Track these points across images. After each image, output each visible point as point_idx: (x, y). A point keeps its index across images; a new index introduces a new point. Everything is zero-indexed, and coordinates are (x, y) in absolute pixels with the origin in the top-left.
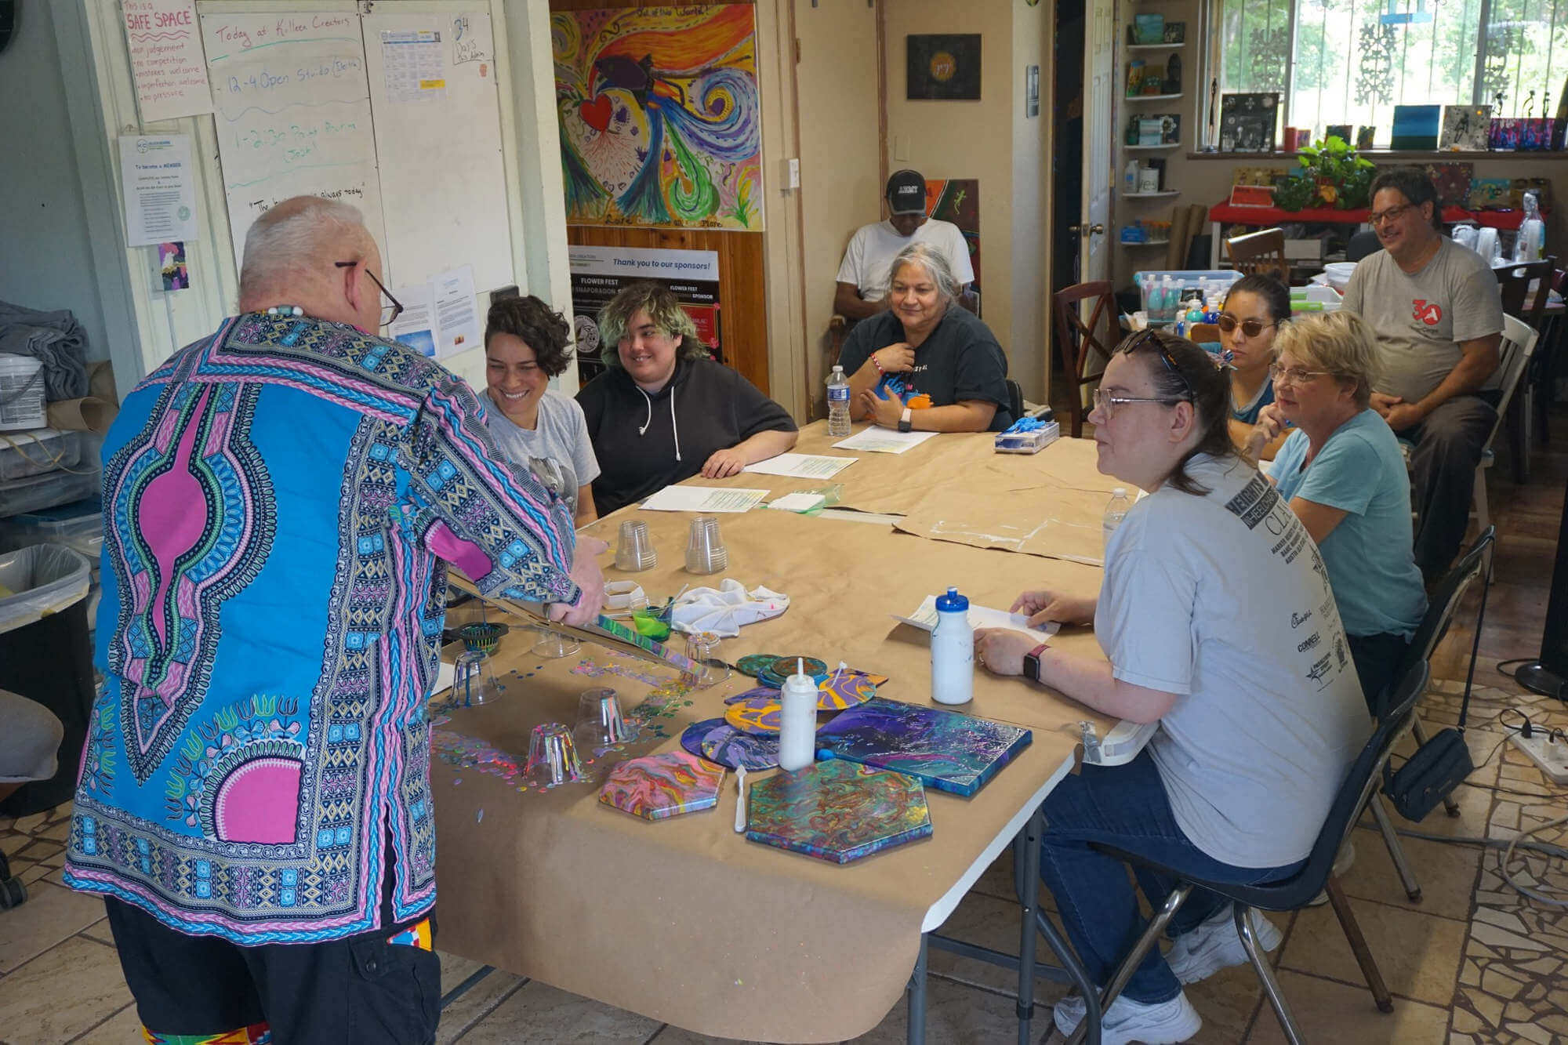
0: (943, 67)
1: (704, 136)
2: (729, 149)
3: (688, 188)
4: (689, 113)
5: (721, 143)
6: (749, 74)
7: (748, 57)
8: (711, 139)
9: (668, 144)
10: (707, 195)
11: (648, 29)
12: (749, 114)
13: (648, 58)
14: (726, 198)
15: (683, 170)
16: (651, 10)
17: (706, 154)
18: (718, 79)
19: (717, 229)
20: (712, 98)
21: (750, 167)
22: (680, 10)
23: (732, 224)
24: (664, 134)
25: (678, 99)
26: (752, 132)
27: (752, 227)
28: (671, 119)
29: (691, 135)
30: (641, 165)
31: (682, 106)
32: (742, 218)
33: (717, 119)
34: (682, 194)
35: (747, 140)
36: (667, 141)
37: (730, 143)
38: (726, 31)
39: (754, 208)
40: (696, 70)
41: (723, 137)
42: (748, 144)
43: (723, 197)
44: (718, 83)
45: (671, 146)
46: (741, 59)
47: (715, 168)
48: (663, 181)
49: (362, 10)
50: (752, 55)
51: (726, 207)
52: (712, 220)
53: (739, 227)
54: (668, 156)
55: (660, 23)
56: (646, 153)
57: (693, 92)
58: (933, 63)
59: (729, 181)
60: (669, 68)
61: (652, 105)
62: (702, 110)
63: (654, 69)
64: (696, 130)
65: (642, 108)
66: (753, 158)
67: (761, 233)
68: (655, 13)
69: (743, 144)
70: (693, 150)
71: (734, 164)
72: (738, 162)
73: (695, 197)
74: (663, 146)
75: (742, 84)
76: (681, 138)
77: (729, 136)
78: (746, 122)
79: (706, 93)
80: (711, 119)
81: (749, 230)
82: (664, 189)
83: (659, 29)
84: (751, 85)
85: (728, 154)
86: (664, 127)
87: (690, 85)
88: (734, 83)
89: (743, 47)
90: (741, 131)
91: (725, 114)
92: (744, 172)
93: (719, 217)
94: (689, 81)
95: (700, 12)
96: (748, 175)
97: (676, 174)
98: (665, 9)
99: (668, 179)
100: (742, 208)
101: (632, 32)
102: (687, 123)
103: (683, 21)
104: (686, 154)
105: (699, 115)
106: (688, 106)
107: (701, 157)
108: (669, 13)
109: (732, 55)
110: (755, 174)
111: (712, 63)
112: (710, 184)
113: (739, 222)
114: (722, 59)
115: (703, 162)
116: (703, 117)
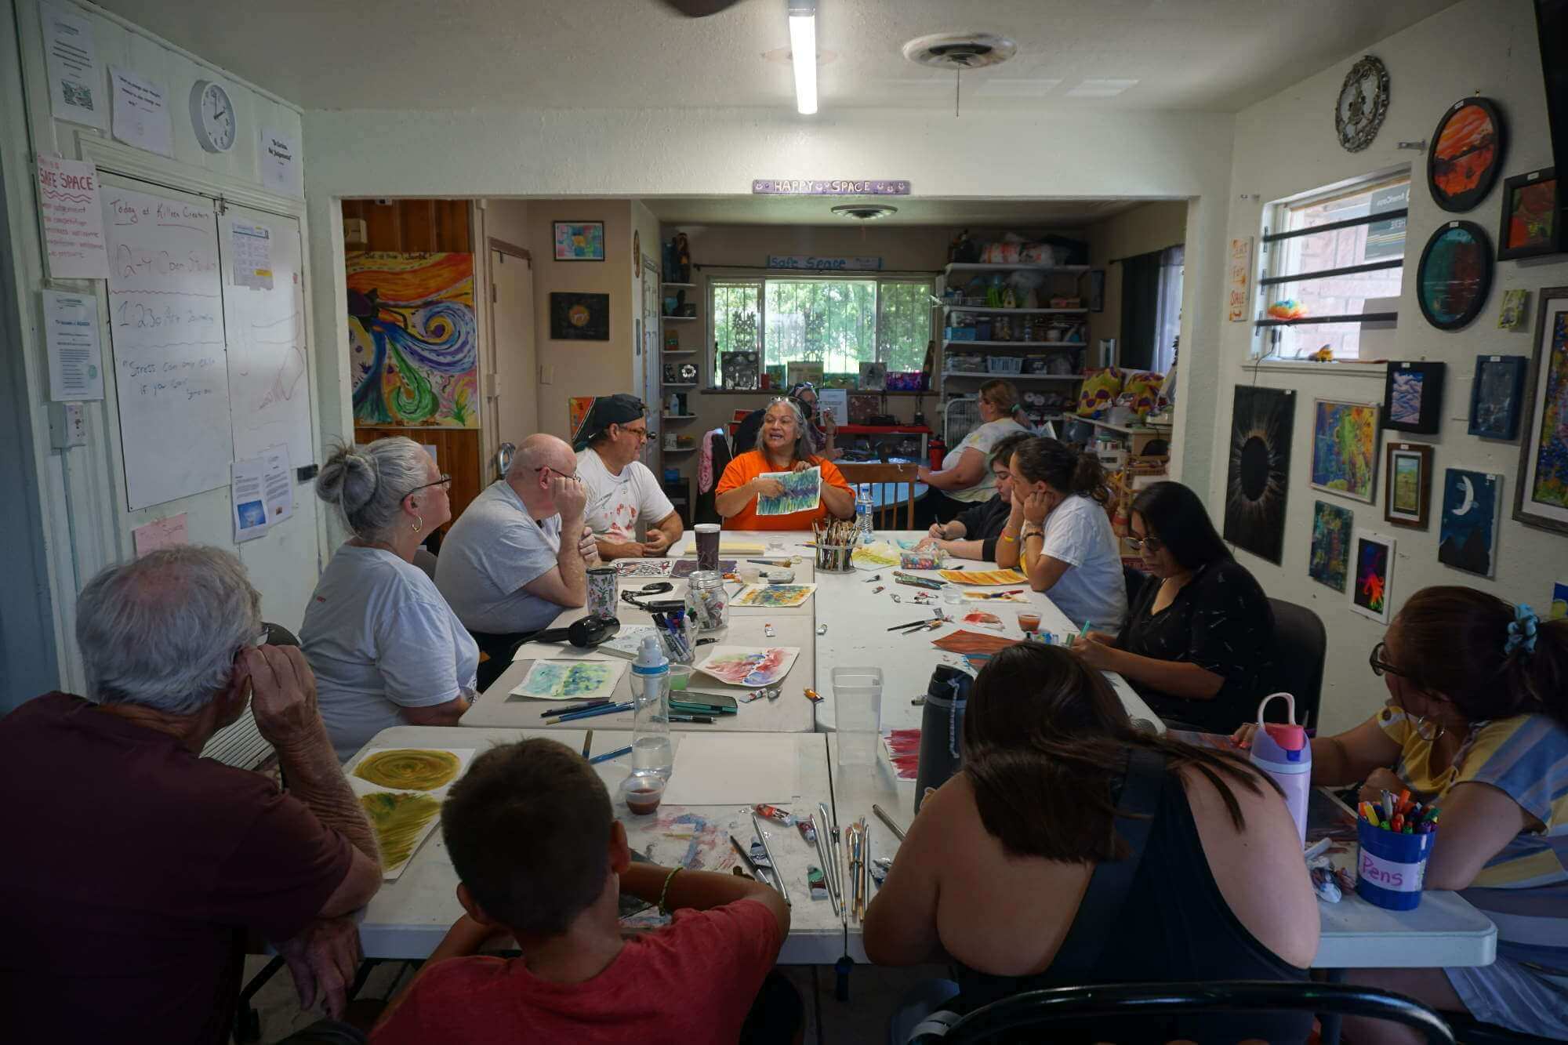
0: (579, 316)
1: (426, 354)
2: (448, 364)
3: (409, 394)
4: (412, 336)
5: (441, 359)
6: (467, 306)
7: (467, 294)
8: (433, 357)
9: (391, 359)
10: (427, 400)
11: (375, 268)
12: (467, 338)
13: (374, 291)
14: (445, 403)
15: (406, 381)
16: (377, 254)
17: (426, 368)
18: (438, 309)
19: (436, 427)
20: (433, 325)
21: (467, 379)
22: (406, 255)
23: (451, 423)
24: (387, 352)
25: (402, 325)
26: (469, 351)
27: (470, 424)
28: (394, 340)
29: (413, 353)
30: (365, 376)
31: (405, 330)
32: (460, 417)
33: (438, 341)
34: (404, 399)
35: (465, 357)
36: (390, 358)
37: (449, 359)
38: (447, 273)
39: (470, 411)
40: (419, 302)
41: (442, 354)
42: (466, 360)
43: (441, 400)
44: (439, 312)
45: (394, 361)
46: (461, 295)
47: (436, 380)
48: (386, 389)
49: (218, 209)
50: (470, 291)
51: (445, 410)
52: (433, 420)
53: (454, 424)
54: (391, 370)
55: (385, 265)
56: (369, 368)
57: (416, 321)
58: (571, 313)
59: (448, 390)
60: (394, 300)
61: (377, 328)
62: (425, 334)
63: (378, 300)
64: (419, 350)
65: (367, 330)
66: (471, 371)
67: (476, 431)
68: (382, 257)
69: (461, 360)
70: (414, 364)
71: (452, 376)
72: (457, 374)
73: (416, 402)
74: (387, 361)
75: (461, 314)
76: (404, 355)
77: (448, 354)
78: (465, 343)
79: (428, 320)
80: (431, 340)
81: (467, 427)
82: (386, 396)
83: (385, 269)
84: (468, 315)
85: (447, 368)
86: (388, 346)
87: (413, 314)
88: (454, 313)
89: (463, 286)
90: (460, 349)
91: (445, 337)
92: (462, 383)
93: (438, 417)
94: (413, 311)
95: (424, 258)
96: (466, 384)
97: (398, 384)
98: (391, 253)
99: (391, 388)
100: (460, 411)
101: (359, 270)
102: (410, 344)
103: (407, 264)
104: (407, 366)
105: (420, 337)
106: (411, 330)
107: (423, 371)
108: (395, 257)
109: (450, 292)
110: (472, 384)
111: (433, 297)
112: (431, 392)
113: (456, 421)
114: (443, 294)
115: (424, 375)
116: (426, 339)
